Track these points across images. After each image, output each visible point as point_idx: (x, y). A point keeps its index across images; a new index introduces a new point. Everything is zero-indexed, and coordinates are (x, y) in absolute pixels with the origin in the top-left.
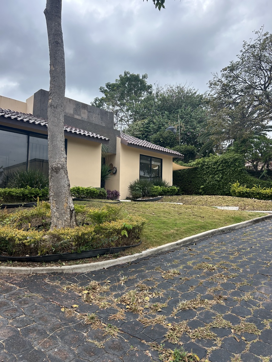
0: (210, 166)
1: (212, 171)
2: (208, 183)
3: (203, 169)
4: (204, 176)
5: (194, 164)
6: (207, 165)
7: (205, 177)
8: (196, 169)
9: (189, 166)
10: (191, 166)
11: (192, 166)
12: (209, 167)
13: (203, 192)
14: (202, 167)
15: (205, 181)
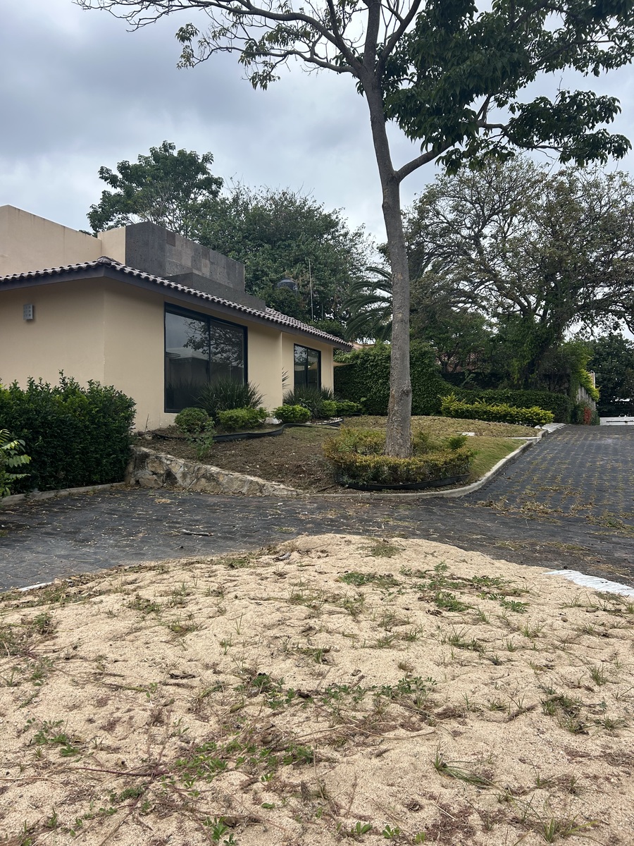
0: (379, 362)
1: (382, 372)
2: (375, 393)
3: (365, 368)
4: (366, 380)
5: (347, 358)
6: (372, 362)
7: (370, 383)
8: (352, 366)
9: (338, 362)
10: (341, 362)
11: (344, 362)
12: (377, 365)
13: (364, 409)
14: (362, 364)
15: (369, 389)
